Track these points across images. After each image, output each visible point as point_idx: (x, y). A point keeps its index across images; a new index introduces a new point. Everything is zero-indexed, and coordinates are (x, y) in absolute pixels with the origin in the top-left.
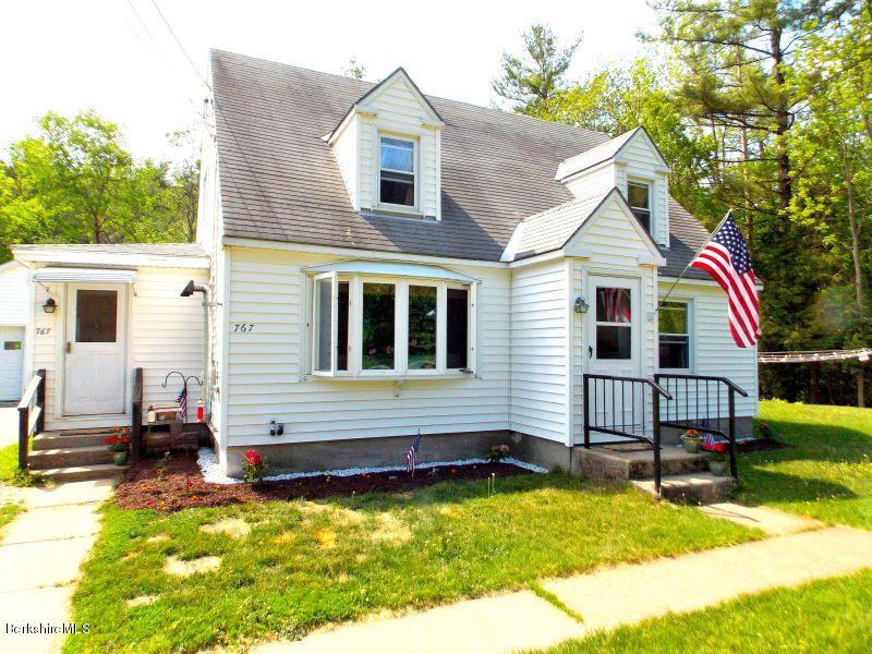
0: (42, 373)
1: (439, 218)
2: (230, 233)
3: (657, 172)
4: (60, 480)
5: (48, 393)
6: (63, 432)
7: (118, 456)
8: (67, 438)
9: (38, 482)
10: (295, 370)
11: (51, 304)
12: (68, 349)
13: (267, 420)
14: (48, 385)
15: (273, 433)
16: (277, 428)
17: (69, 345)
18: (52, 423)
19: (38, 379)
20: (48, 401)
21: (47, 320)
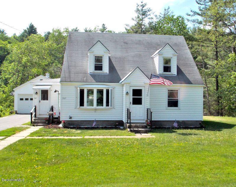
0: (35, 106)
1: (108, 73)
2: (61, 81)
3: (173, 55)
4: (37, 126)
5: (36, 110)
6: (39, 118)
7: (47, 122)
8: (39, 119)
9: (34, 126)
10: (74, 106)
11: (37, 93)
12: (40, 102)
13: (69, 116)
14: (36, 109)
15: (70, 118)
16: (70, 117)
17: (40, 101)
18: (37, 116)
19: (34, 107)
20: (37, 112)
21: (36, 96)
